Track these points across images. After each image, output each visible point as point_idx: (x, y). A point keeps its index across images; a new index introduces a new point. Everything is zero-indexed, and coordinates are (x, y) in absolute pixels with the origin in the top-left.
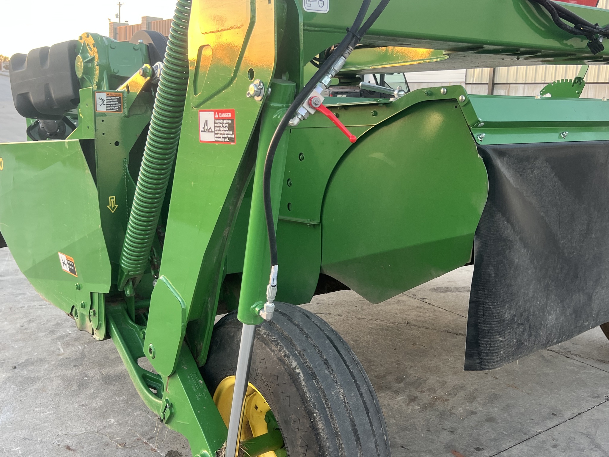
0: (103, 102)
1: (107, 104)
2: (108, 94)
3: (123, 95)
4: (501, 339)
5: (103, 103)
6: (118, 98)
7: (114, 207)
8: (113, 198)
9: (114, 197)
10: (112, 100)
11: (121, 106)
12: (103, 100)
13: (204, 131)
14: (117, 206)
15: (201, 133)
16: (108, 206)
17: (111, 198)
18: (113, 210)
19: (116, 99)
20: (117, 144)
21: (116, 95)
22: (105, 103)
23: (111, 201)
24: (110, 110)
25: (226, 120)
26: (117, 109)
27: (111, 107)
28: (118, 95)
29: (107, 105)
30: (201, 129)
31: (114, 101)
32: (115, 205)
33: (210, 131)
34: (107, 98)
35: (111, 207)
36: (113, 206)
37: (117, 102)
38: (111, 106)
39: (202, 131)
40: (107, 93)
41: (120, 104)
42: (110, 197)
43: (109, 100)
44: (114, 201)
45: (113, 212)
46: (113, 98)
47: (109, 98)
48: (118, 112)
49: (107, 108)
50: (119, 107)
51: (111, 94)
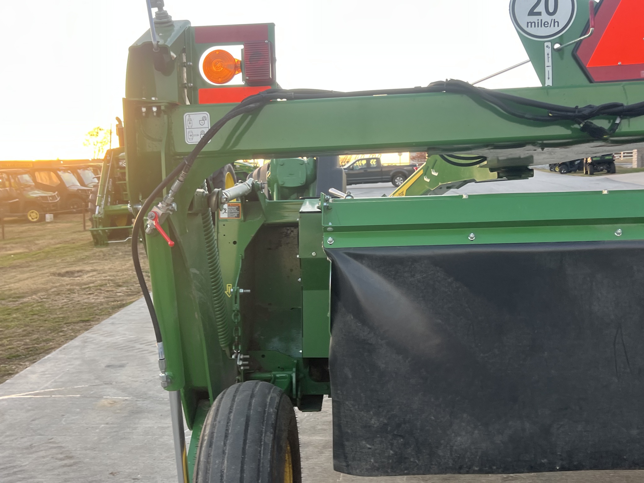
0: (225, 211)
1: (229, 212)
2: (230, 205)
3: (241, 205)
4: (369, 446)
5: (225, 212)
6: (238, 207)
7: (231, 292)
9: (231, 285)
16: (226, 292)
17: (229, 286)
18: (229, 295)
19: (236, 208)
20: (235, 243)
21: (236, 205)
22: (227, 212)
23: (228, 288)
24: (231, 217)
26: (236, 216)
27: (232, 214)
28: (238, 205)
35: (228, 293)
37: (237, 211)
40: (228, 204)
41: (239, 212)
42: (228, 285)
43: (230, 209)
44: (230, 288)
45: (229, 297)
46: (233, 207)
47: (230, 207)
48: (237, 218)
49: (228, 215)
50: (238, 214)
51: (232, 205)
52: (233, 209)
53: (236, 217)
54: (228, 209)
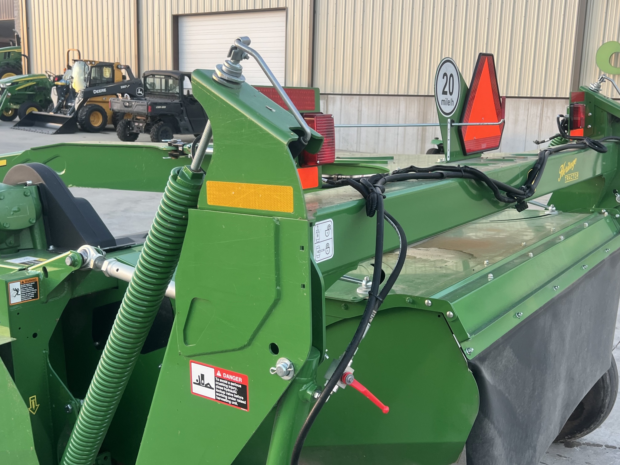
0: (18, 292)
1: (22, 293)
2: (23, 282)
3: (39, 279)
5: (17, 294)
6: (34, 283)
7: (36, 407)
8: (34, 398)
9: (35, 396)
10: (27, 287)
11: (37, 291)
12: (17, 290)
13: (199, 384)
14: (38, 405)
15: (193, 385)
16: (29, 409)
17: (32, 399)
18: (34, 412)
19: (32, 285)
20: (35, 335)
21: (31, 280)
22: (19, 293)
23: (32, 402)
24: (25, 300)
25: (234, 383)
26: (33, 296)
27: (26, 296)
28: (34, 280)
29: (22, 295)
30: (194, 380)
31: (29, 288)
32: (36, 405)
33: (208, 386)
34: (22, 287)
35: (32, 409)
36: (34, 407)
37: (33, 289)
38: (27, 294)
39: (194, 383)
40: (21, 281)
41: (36, 290)
42: (30, 398)
43: (24, 288)
44: (35, 401)
45: (34, 414)
46: (28, 285)
47: (24, 286)
48: (34, 300)
49: (22, 298)
50: (35, 293)
51: (26, 281)
52: (28, 287)
53: (33, 298)
54: (21, 288)
